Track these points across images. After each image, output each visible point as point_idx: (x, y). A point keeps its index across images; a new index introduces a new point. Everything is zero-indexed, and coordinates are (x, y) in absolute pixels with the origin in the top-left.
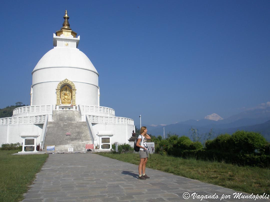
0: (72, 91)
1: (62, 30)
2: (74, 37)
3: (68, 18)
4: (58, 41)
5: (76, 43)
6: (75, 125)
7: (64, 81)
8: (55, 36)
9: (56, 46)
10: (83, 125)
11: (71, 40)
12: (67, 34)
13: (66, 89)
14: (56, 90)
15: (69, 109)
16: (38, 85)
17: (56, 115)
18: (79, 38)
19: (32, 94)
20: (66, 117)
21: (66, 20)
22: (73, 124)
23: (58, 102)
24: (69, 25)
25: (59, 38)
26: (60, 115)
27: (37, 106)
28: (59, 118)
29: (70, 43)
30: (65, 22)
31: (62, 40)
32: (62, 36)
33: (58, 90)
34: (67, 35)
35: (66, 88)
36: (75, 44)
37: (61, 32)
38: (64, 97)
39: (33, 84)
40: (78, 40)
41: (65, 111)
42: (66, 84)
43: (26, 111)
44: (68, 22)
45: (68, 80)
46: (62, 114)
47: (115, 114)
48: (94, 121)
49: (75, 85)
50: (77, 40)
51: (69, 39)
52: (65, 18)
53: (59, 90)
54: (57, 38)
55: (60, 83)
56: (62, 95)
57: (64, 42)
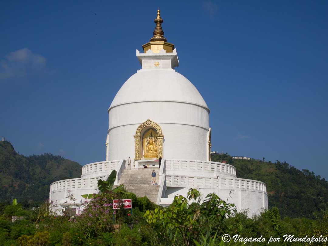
0: (158, 137)
1: (150, 43)
2: (166, 52)
3: (161, 22)
4: (143, 61)
5: (170, 60)
6: (145, 189)
7: (145, 124)
8: (138, 53)
9: (141, 68)
10: (155, 189)
11: (163, 56)
12: (157, 47)
13: (152, 135)
14: (135, 137)
15: (154, 165)
16: (113, 130)
17: (126, 175)
18: (174, 52)
19: (108, 144)
20: (139, 178)
21: (158, 25)
22: (142, 188)
23: (137, 156)
24: (162, 33)
25: (145, 56)
26: (132, 175)
27: (112, 161)
28: (129, 179)
29: (161, 61)
30: (156, 28)
31: (149, 58)
32: (149, 53)
33: (136, 137)
34: (158, 49)
35: (151, 133)
36: (169, 62)
37: (148, 46)
38: (148, 148)
39: (110, 128)
40: (174, 56)
41: (141, 169)
42: (150, 127)
43: (94, 170)
44: (161, 28)
45: (151, 122)
46: (136, 173)
47: (235, 174)
48: (178, 183)
49: (162, 128)
50: (171, 55)
51: (160, 56)
52: (156, 22)
53: (138, 137)
54: (141, 56)
55: (140, 127)
56: (145, 144)
57: (152, 60)
